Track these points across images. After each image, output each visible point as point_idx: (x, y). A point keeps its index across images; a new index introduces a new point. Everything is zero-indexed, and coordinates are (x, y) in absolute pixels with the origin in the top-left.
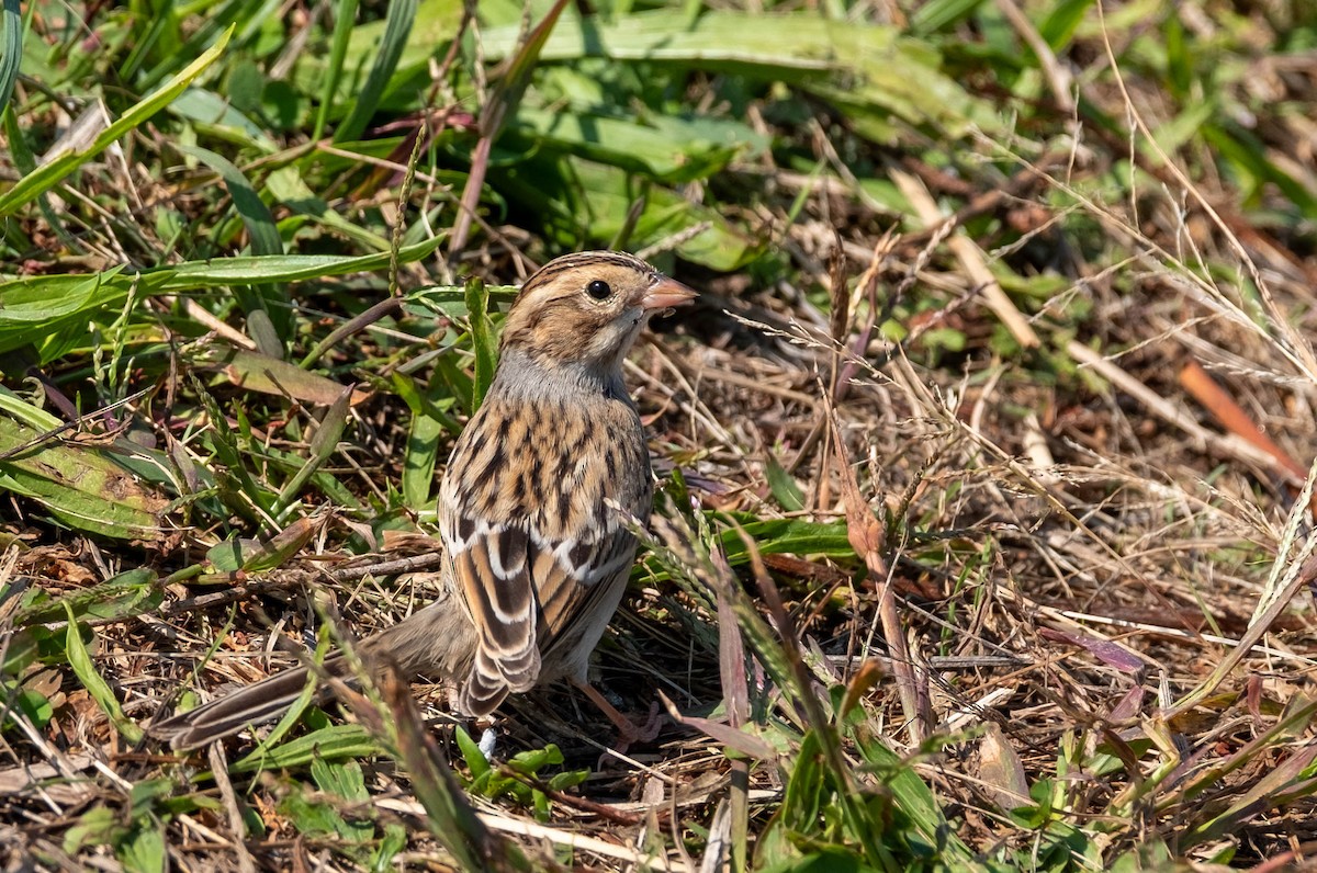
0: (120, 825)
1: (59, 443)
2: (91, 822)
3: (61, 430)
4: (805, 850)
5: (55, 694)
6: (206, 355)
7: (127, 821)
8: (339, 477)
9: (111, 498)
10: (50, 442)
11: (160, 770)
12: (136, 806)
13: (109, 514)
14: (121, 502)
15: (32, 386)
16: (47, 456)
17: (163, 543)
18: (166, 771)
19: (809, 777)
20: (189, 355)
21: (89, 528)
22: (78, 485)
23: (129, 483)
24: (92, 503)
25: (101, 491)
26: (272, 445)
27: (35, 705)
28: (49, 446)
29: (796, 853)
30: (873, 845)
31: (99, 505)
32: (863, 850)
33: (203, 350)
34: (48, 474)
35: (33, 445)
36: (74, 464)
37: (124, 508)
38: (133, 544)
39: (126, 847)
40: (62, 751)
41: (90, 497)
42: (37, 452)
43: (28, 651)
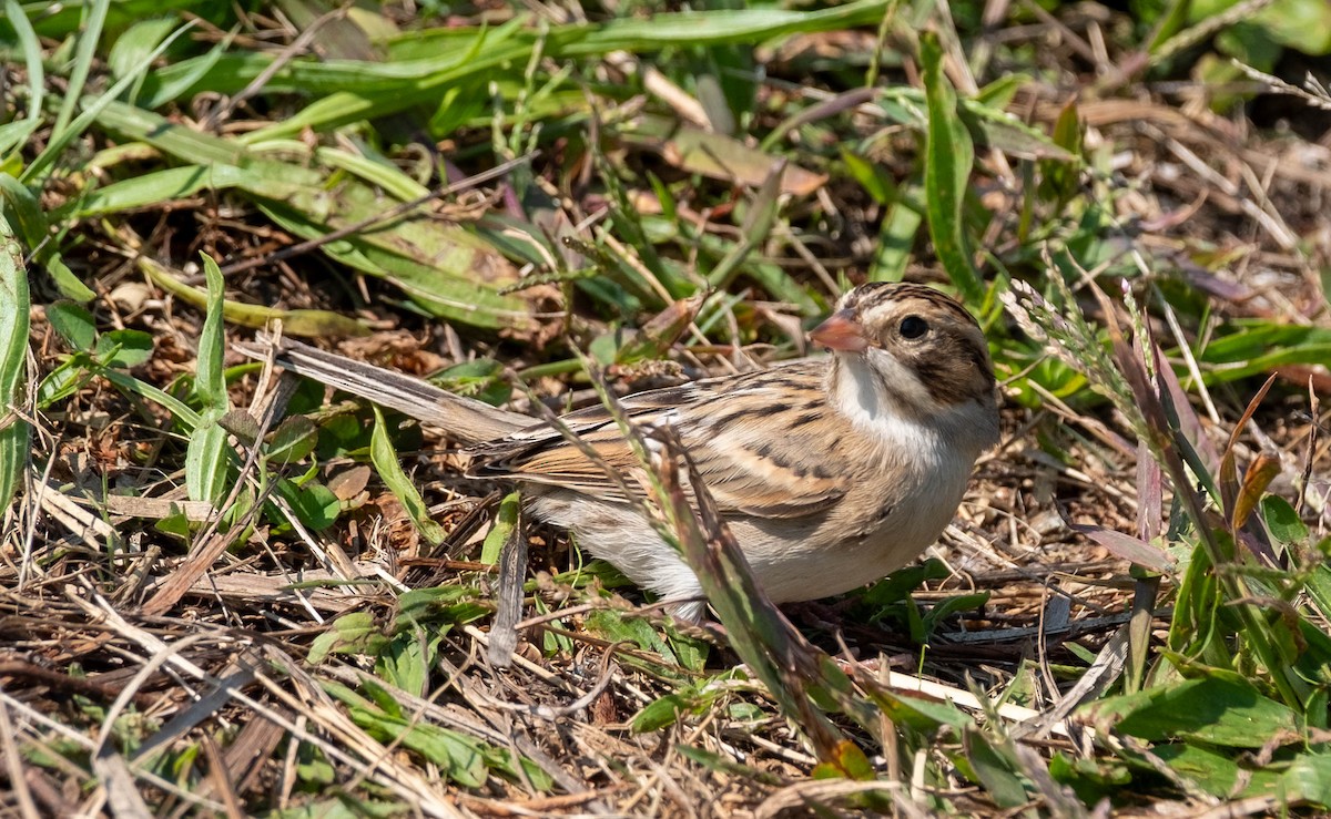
0: (380, 632)
1: (422, 216)
2: (345, 628)
3: (424, 200)
4: (1188, 675)
5: (360, 493)
6: (632, 125)
7: (390, 628)
8: (788, 271)
9: (478, 280)
10: (411, 215)
11: (459, 579)
12: (401, 613)
13: (474, 299)
14: (490, 285)
15: (416, 156)
16: (407, 231)
17: (537, 334)
18: (467, 580)
20: (612, 124)
21: (452, 314)
22: (439, 265)
23: (499, 264)
24: (456, 286)
25: (466, 272)
26: (707, 232)
27: (321, 503)
28: (411, 219)
30: (1282, 673)
31: (464, 288)
32: (1272, 680)
33: (627, 118)
34: (405, 251)
35: (389, 217)
36: (437, 240)
37: (493, 292)
38: (504, 334)
39: (387, 660)
40: (351, 558)
41: (454, 279)
42: (394, 225)
43: (303, 436)
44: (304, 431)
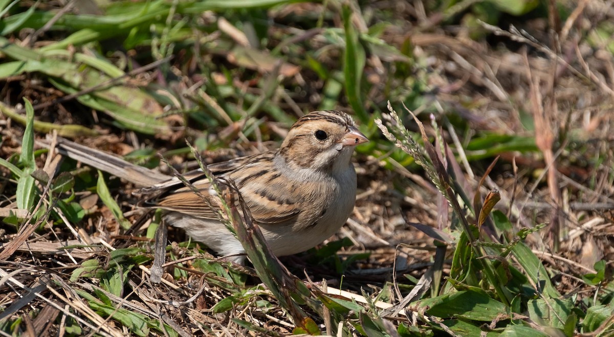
0: (102, 268)
1: (121, 84)
2: (86, 266)
3: (122, 77)
4: (459, 289)
5: (93, 206)
6: (214, 44)
7: (106, 266)
9: (146, 112)
10: (116, 83)
11: (137, 244)
12: (111, 259)
13: (144, 121)
14: (151, 115)
15: (118, 57)
16: (115, 91)
17: (172, 136)
18: (140, 245)
19: (466, 253)
20: (205, 44)
21: (134, 128)
22: (129, 106)
23: (155, 105)
24: (136, 115)
25: (140, 109)
26: (247, 91)
27: (76, 210)
28: (116, 85)
29: (455, 291)
30: (500, 288)
31: (139, 116)
32: (496, 291)
33: (212, 41)
34: (113, 100)
35: (106, 85)
36: (127, 95)
37: (152, 118)
38: (157, 136)
39: (105, 280)
40: (89, 235)
41: (135, 112)
42: (109, 88)
43: (68, 181)
44: (69, 179)
